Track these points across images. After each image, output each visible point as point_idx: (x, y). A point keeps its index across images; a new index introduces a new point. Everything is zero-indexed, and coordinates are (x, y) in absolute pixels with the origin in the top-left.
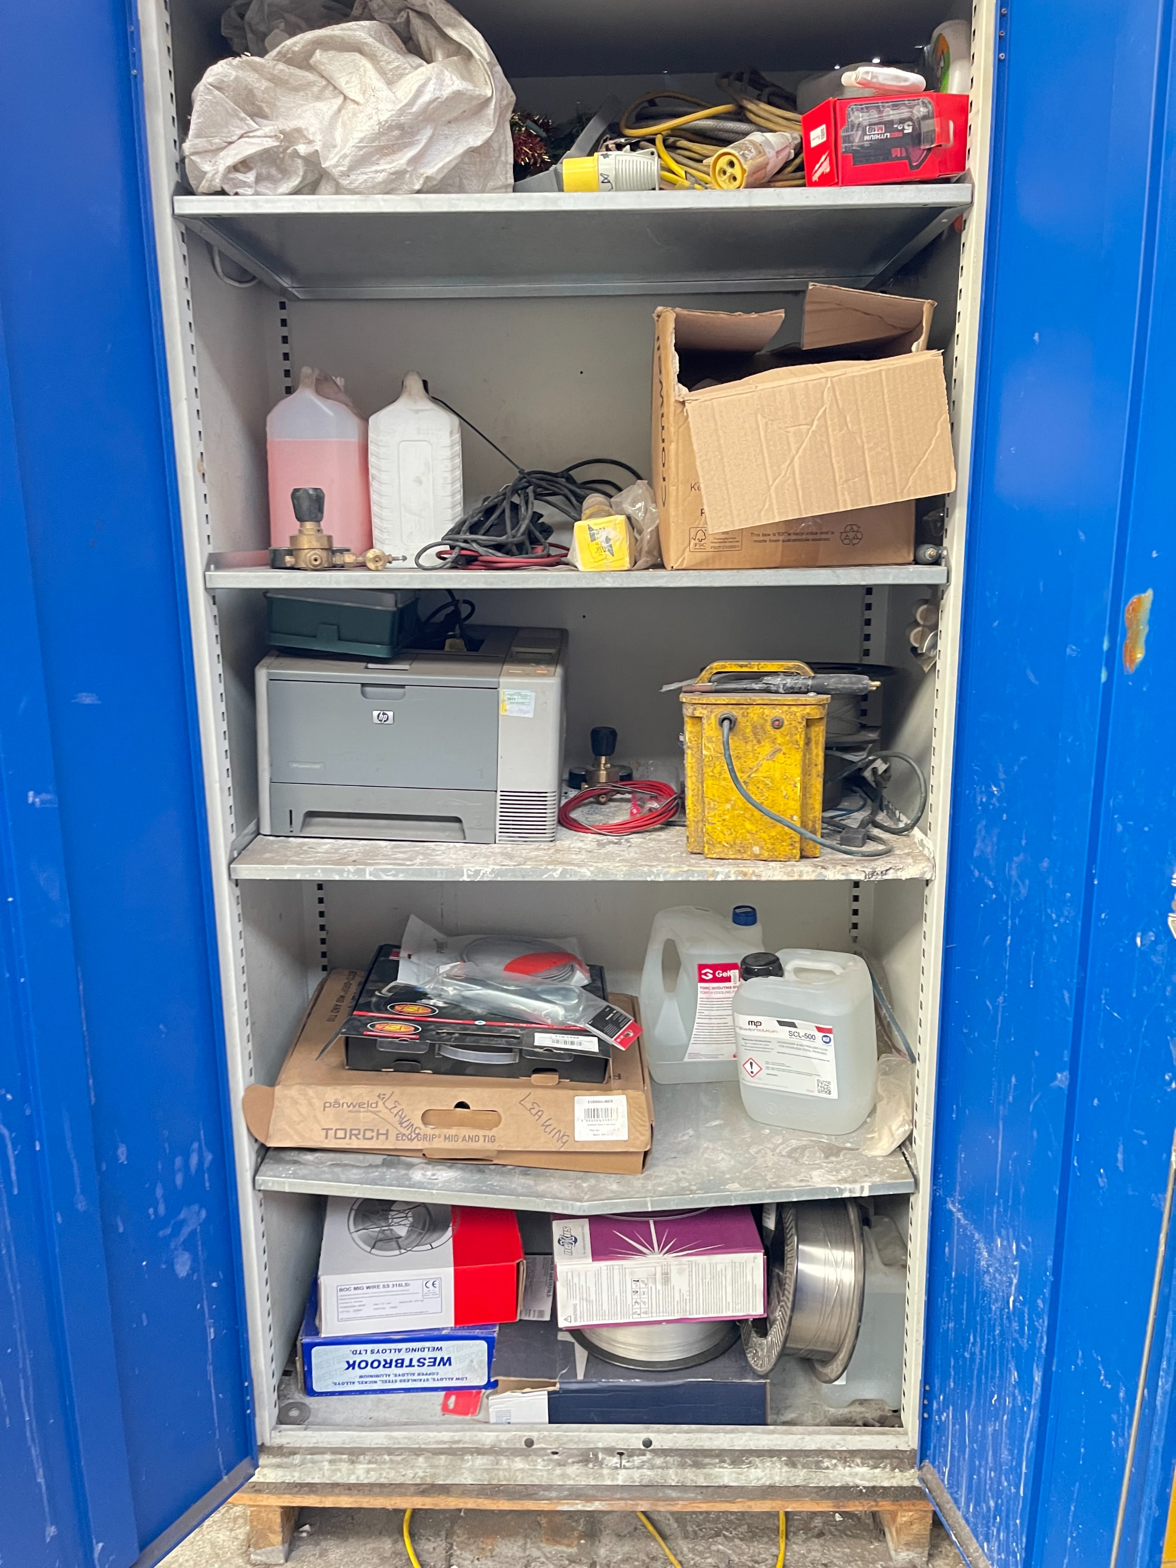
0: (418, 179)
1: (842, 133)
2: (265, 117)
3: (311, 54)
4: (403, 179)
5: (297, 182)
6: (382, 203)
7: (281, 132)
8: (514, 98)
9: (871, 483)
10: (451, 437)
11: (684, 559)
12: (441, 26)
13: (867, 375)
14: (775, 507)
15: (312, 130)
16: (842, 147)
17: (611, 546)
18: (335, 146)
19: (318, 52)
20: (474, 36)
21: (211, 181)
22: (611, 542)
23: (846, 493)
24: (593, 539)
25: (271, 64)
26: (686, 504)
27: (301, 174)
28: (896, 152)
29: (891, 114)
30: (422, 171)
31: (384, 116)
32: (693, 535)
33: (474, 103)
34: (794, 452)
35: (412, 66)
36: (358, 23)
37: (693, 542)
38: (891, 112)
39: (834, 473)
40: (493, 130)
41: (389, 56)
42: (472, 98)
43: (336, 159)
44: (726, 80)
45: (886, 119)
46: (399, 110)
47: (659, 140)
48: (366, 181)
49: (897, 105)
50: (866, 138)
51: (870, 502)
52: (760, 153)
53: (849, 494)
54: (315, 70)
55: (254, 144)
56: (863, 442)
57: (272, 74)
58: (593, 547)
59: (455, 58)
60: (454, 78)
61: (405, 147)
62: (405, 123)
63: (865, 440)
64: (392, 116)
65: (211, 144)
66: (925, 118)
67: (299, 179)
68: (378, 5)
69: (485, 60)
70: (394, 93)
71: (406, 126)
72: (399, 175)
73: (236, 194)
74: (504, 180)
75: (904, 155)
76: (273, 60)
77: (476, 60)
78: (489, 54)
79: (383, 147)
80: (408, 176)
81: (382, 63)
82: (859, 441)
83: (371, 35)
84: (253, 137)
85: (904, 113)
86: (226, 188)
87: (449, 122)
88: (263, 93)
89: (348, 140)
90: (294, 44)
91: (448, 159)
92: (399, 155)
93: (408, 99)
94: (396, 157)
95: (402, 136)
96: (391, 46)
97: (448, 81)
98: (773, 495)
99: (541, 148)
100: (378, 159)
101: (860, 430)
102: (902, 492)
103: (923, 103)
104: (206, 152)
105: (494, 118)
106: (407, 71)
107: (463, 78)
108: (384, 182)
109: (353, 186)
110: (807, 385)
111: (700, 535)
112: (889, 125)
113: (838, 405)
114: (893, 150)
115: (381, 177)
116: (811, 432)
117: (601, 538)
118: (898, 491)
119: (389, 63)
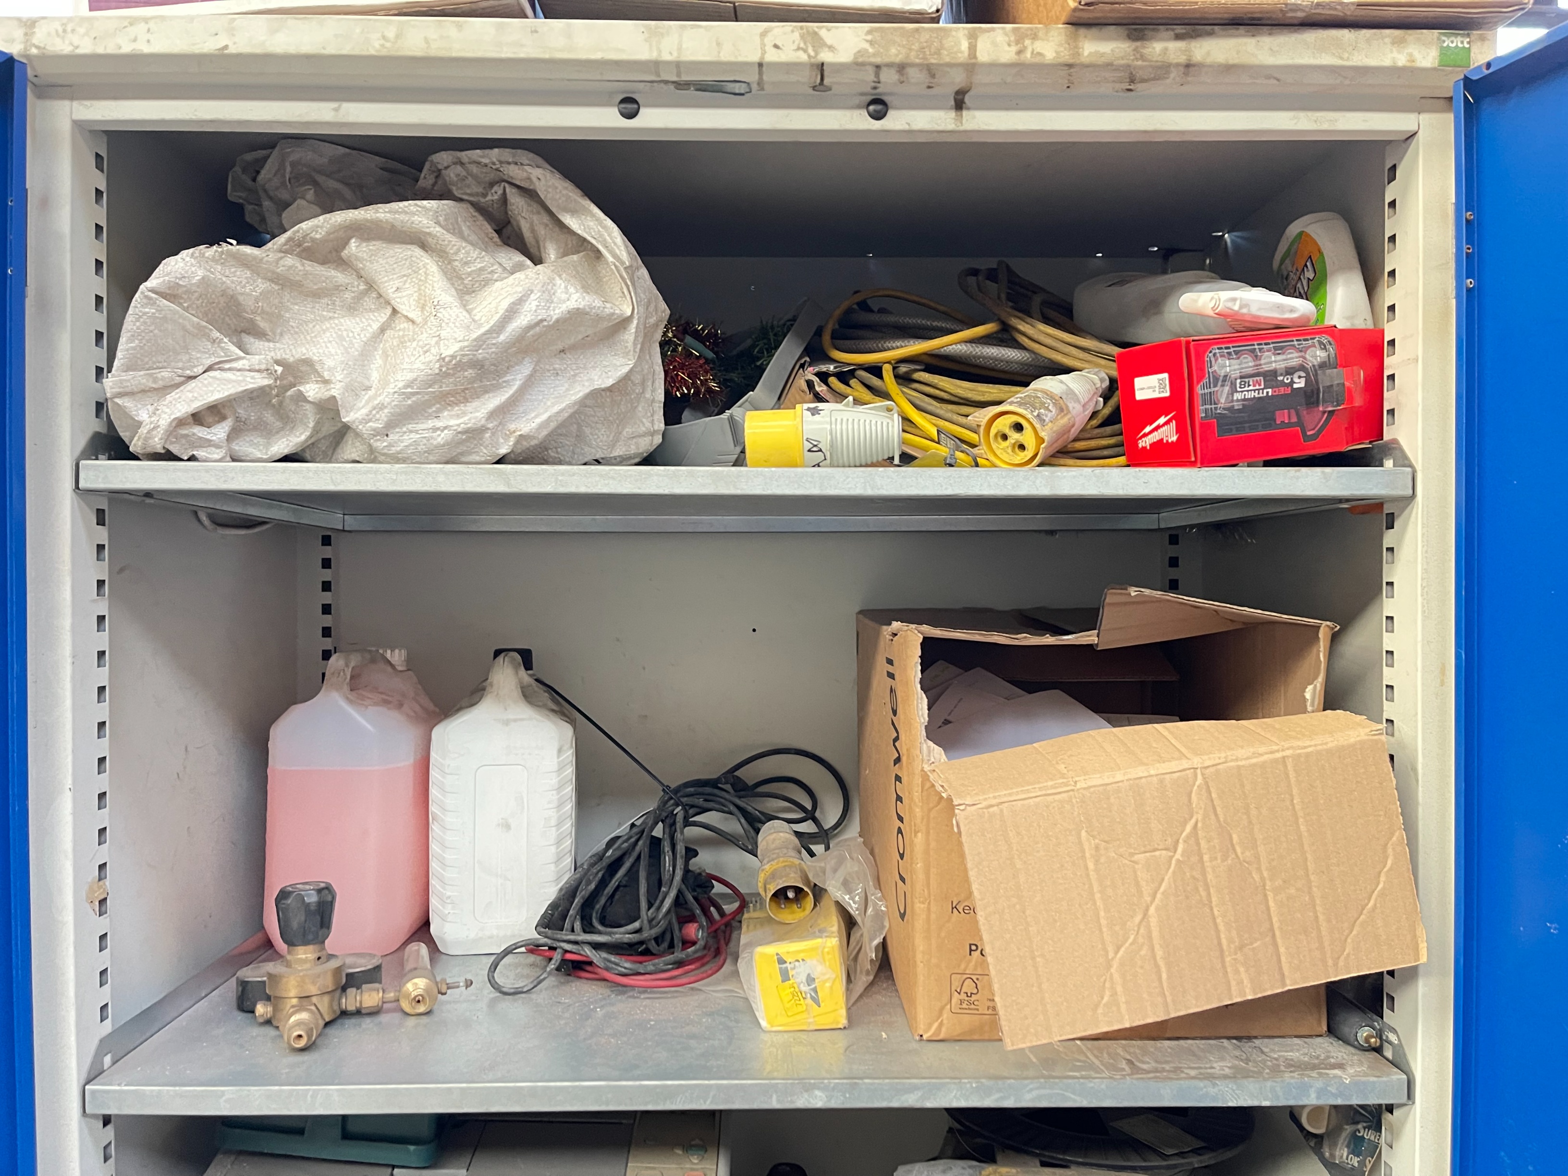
0: (507, 437)
1: (1199, 390)
2: (261, 335)
3: (345, 243)
4: (481, 439)
5: (303, 437)
6: (441, 478)
7: (278, 362)
8: (668, 312)
9: (1282, 950)
10: (558, 757)
11: (941, 1024)
12: (554, 210)
13: (1263, 765)
14: (1122, 999)
15: (329, 363)
16: (1201, 410)
17: (815, 990)
18: (368, 388)
19: (353, 243)
20: (605, 227)
21: (146, 439)
22: (816, 984)
23: (1242, 969)
24: (785, 976)
25: (272, 257)
26: (943, 934)
27: (311, 425)
28: (1283, 417)
29: (1272, 361)
30: (512, 427)
31: (450, 349)
32: (956, 985)
33: (605, 324)
34: (1149, 899)
35: (505, 269)
36: (418, 202)
37: (956, 997)
38: (1273, 358)
39: (1217, 931)
40: (631, 363)
41: (468, 253)
42: (599, 318)
43: (364, 411)
44: (974, 278)
45: (1266, 368)
46: (475, 340)
47: (887, 371)
48: (416, 443)
49: (1281, 348)
50: (1237, 396)
51: (1284, 985)
52: (1062, 410)
53: (1247, 971)
54: (350, 266)
55: (229, 381)
56: (1263, 879)
57: (273, 272)
58: (786, 991)
59: (575, 257)
60: (572, 290)
61: (486, 392)
62: (485, 359)
63: (1265, 874)
64: (462, 349)
65: (155, 380)
66: (1323, 365)
67: (308, 433)
68: (458, 175)
69: (622, 263)
70: (469, 312)
71: (487, 363)
72: (474, 434)
73: (192, 458)
74: (648, 425)
75: (1294, 419)
76: (281, 251)
77: (607, 263)
78: (629, 253)
79: (448, 393)
80: (487, 435)
81: (456, 263)
82: (1256, 877)
83: (438, 223)
84: (230, 369)
85: (1292, 358)
86: (175, 449)
87: (563, 351)
88: (257, 300)
89: (387, 383)
90: (315, 229)
91: (556, 409)
92: (476, 403)
93: (492, 323)
94: (470, 407)
95: (480, 377)
96: (473, 237)
97: (560, 294)
98: (1116, 976)
99: (706, 372)
100: (439, 411)
101: (1257, 857)
102: (1336, 964)
103: (1320, 343)
104: (143, 391)
105: (635, 344)
106: (496, 276)
107: (586, 288)
108: (447, 444)
109: (393, 450)
110: (1161, 781)
111: (969, 987)
112: (1270, 377)
113: (1216, 815)
114: (1277, 412)
115: (441, 438)
116: (1174, 862)
117: (799, 974)
118: (1330, 962)
119: (467, 263)
